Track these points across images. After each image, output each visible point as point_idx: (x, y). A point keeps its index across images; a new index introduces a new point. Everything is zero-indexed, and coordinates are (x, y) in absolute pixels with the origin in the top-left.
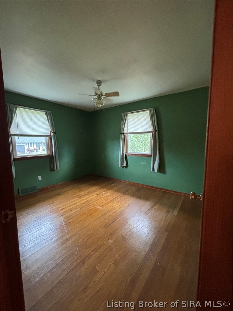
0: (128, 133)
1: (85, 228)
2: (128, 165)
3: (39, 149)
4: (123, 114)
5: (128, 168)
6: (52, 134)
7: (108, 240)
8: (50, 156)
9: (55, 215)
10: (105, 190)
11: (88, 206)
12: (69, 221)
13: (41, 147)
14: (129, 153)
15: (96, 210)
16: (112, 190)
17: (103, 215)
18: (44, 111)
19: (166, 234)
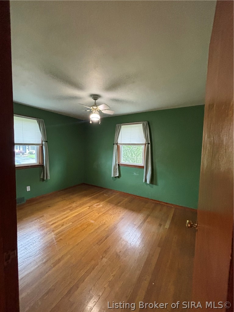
0: (121, 144)
1: (77, 245)
2: (121, 175)
3: (26, 152)
4: (117, 125)
5: (121, 178)
6: (44, 143)
7: (102, 259)
8: (40, 165)
9: (46, 230)
10: (97, 201)
11: (81, 219)
12: (61, 238)
13: (27, 150)
14: (122, 163)
15: (89, 225)
16: (104, 202)
17: (96, 230)
18: (36, 119)
19: (159, 250)
